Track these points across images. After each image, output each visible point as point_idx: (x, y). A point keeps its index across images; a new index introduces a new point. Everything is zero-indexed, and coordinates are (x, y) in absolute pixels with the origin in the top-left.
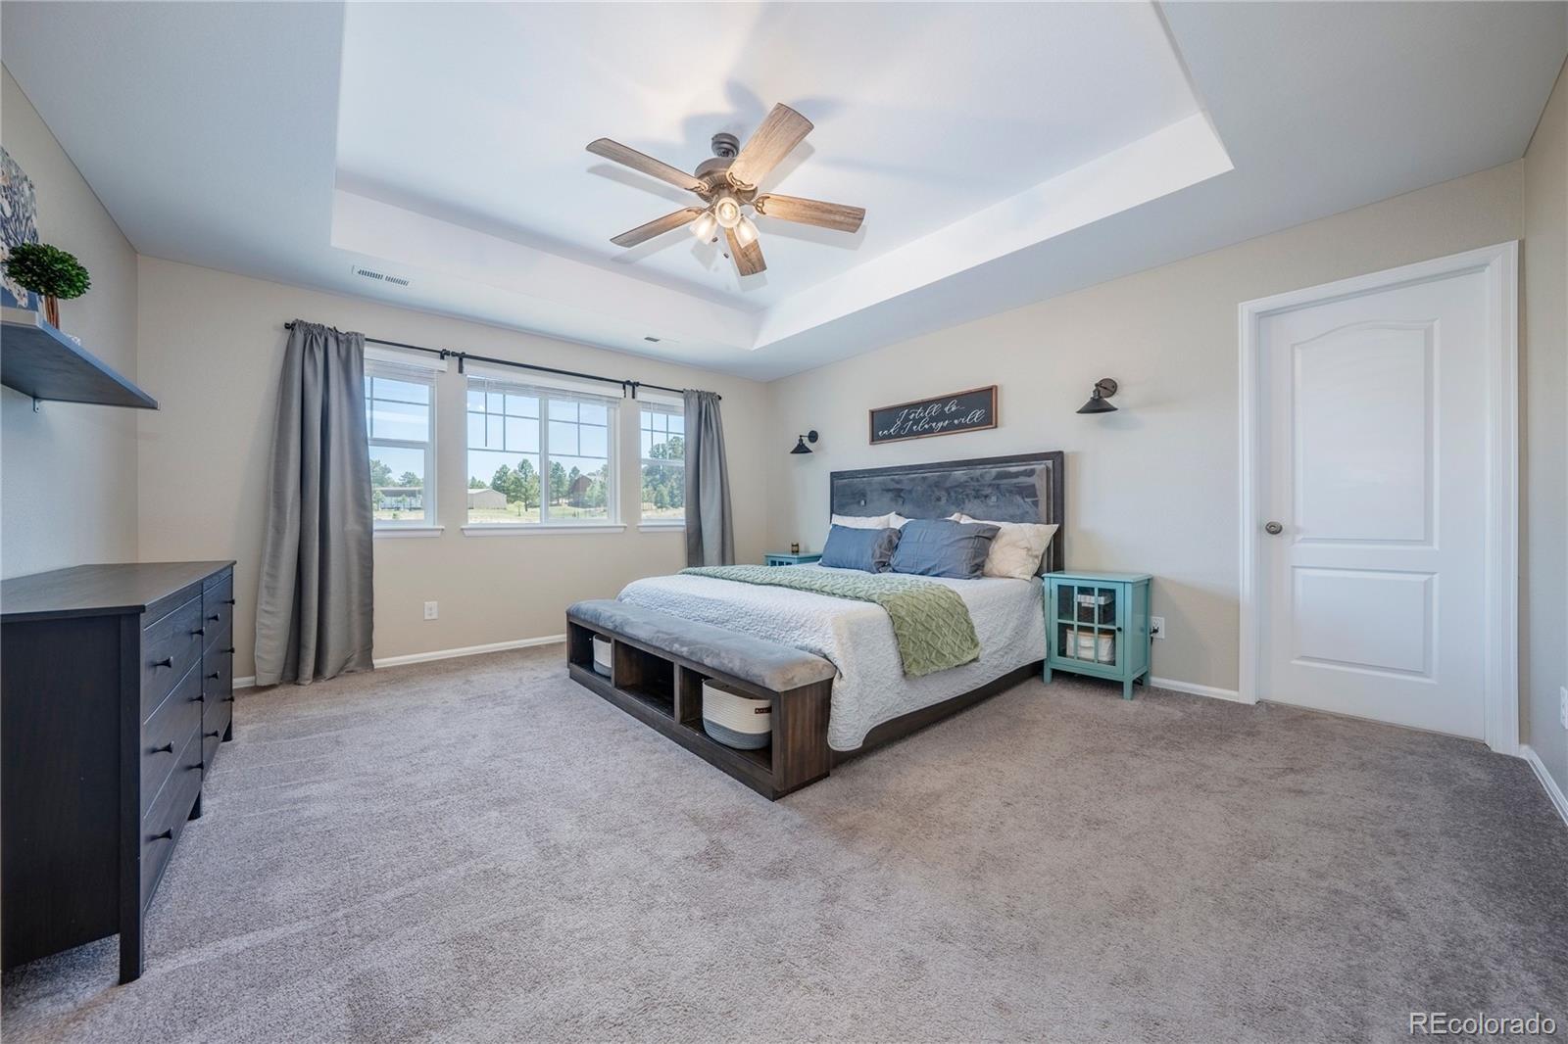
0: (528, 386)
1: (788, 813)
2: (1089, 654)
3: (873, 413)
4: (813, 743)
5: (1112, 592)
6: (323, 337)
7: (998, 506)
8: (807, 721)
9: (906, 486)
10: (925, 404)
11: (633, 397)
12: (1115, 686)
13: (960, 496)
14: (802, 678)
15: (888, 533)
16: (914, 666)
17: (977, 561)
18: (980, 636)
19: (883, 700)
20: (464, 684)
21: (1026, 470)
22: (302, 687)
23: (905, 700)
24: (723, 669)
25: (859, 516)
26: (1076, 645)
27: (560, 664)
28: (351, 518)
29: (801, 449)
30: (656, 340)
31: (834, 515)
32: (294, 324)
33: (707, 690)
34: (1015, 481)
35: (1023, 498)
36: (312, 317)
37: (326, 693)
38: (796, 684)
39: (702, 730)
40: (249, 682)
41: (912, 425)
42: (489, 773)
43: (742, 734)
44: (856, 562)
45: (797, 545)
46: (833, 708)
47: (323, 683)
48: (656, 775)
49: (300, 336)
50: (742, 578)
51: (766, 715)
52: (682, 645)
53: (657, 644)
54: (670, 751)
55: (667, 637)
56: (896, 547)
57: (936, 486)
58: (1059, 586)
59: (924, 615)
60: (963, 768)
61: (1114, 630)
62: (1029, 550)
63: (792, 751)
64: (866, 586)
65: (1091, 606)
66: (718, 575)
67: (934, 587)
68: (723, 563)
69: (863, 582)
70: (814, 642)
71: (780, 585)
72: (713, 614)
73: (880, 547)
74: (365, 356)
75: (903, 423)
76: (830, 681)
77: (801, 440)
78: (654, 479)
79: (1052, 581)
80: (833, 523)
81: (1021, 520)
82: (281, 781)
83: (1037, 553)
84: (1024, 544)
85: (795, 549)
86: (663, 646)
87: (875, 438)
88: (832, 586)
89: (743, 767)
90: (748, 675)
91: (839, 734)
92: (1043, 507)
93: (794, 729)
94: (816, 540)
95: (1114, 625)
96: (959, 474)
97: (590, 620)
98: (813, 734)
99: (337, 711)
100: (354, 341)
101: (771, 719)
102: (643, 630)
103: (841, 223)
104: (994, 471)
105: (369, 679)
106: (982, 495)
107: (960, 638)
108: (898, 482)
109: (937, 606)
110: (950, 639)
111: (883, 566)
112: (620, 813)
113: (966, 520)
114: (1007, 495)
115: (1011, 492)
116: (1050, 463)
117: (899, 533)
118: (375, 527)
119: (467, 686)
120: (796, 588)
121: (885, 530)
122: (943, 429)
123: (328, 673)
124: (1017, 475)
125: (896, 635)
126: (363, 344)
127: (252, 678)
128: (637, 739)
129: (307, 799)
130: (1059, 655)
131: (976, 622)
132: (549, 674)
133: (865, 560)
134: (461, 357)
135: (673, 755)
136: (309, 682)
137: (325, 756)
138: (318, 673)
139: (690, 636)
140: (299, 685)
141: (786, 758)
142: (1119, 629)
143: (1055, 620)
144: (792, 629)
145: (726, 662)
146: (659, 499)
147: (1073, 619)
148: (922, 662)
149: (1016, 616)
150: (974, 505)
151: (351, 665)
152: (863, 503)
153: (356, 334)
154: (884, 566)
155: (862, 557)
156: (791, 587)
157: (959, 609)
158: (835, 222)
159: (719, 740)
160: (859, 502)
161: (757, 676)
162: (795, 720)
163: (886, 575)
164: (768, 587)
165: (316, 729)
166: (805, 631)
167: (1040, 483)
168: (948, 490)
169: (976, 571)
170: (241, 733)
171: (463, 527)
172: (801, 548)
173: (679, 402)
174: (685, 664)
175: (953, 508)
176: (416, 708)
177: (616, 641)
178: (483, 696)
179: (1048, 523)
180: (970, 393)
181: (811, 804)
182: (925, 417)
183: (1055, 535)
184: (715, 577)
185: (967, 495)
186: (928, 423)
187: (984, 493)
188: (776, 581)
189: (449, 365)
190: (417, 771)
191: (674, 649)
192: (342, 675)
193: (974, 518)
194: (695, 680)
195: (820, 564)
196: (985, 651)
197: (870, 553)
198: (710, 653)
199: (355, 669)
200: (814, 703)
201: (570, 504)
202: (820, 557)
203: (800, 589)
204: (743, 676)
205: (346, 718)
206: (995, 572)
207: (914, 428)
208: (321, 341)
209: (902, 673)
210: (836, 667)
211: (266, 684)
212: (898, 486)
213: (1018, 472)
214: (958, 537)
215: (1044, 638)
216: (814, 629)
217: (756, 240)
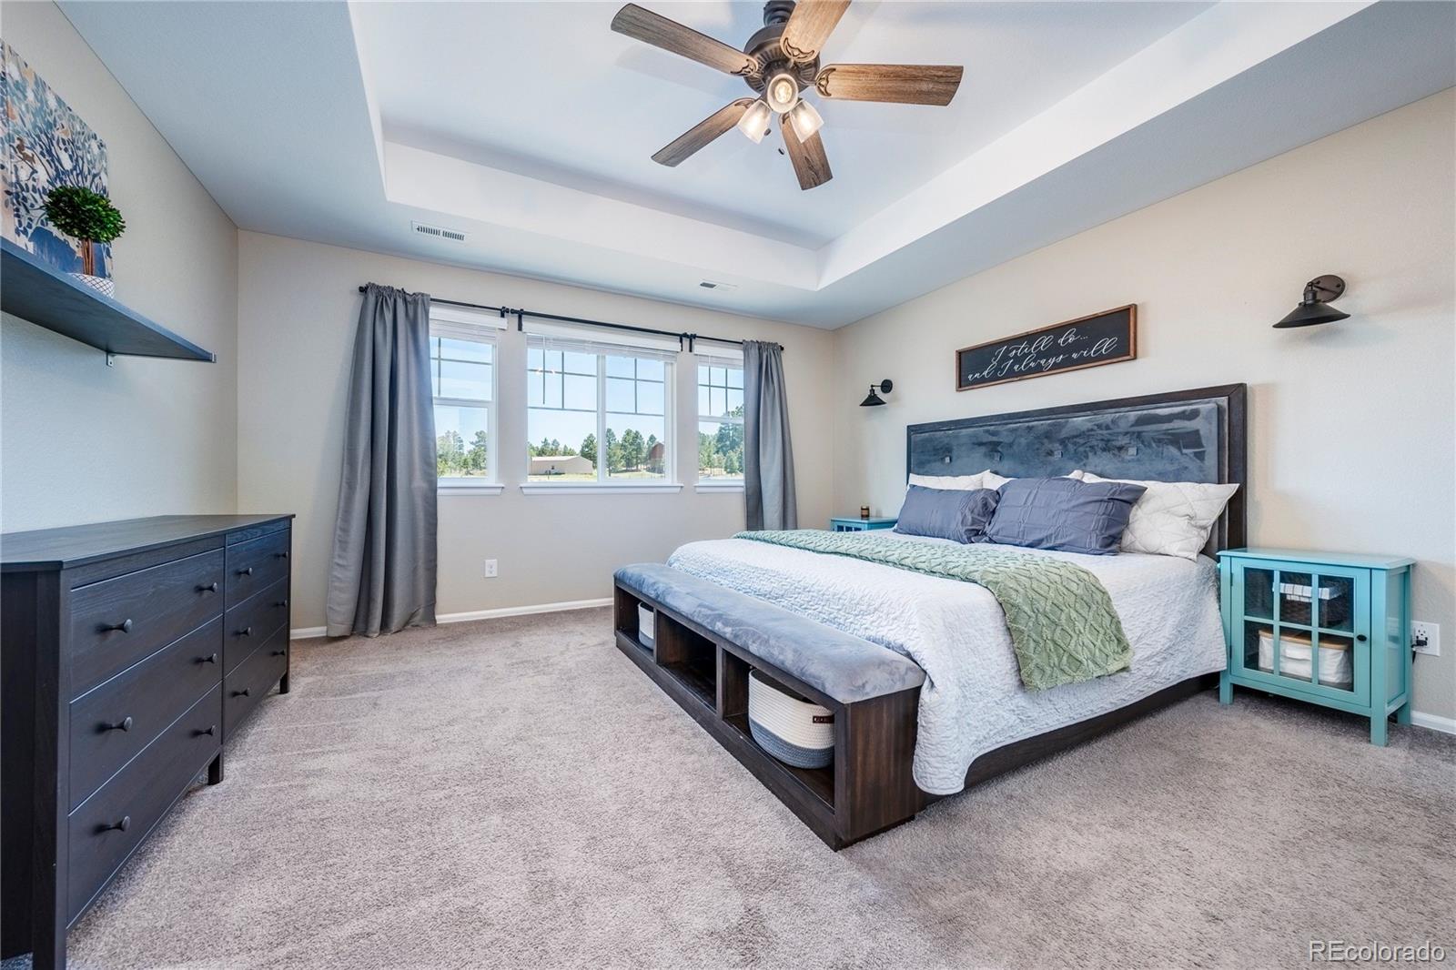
0: (584, 342)
1: (857, 876)
2: (1305, 670)
3: (960, 354)
4: (892, 774)
5: (1348, 583)
6: (392, 300)
7: (1138, 460)
8: (884, 746)
9: (1005, 438)
10: (1030, 337)
11: (691, 351)
12: (1356, 723)
13: (1081, 449)
14: (879, 685)
15: (982, 495)
16: (1037, 675)
17: (1113, 531)
18: (1130, 635)
19: (992, 719)
20: (513, 646)
21: (1184, 412)
22: (369, 639)
23: (1022, 721)
24: (772, 661)
25: (943, 476)
26: (1278, 655)
27: (605, 632)
28: (418, 474)
29: (872, 401)
30: (712, 286)
31: (911, 475)
32: (367, 288)
33: (754, 683)
34: (1165, 426)
35: (1180, 449)
36: (382, 281)
37: (387, 648)
38: (867, 694)
39: (748, 732)
40: (322, 632)
41: (1012, 365)
42: (507, 760)
43: (795, 747)
44: (941, 530)
45: (868, 509)
46: (920, 730)
47: (388, 637)
48: (688, 787)
49: (372, 299)
50: (801, 544)
51: (825, 727)
52: (726, 624)
53: (699, 621)
54: (709, 753)
55: (709, 612)
56: (994, 512)
57: (1046, 437)
58: (1247, 570)
59: (1049, 602)
60: (1118, 833)
61: (1352, 639)
62: (1191, 518)
63: (863, 785)
64: (962, 561)
65: (1307, 600)
66: (774, 540)
67: (1057, 565)
68: (784, 526)
69: (956, 554)
70: (895, 635)
71: (847, 555)
72: (766, 587)
73: (972, 512)
74: (431, 316)
75: (1000, 363)
76: (917, 690)
77: (872, 391)
78: (725, 446)
79: (1234, 564)
80: (910, 483)
81: (1177, 477)
82: (308, 746)
83: (1203, 523)
84: (1184, 510)
85: (865, 513)
86: (705, 624)
87: (963, 383)
88: (915, 558)
89: (796, 793)
90: (803, 674)
91: (930, 770)
92: (1211, 461)
93: (865, 755)
94: (890, 502)
95: (1352, 630)
96: (1080, 421)
97: (634, 586)
98: (892, 763)
99: (389, 669)
100: (420, 302)
101: (834, 732)
102: (684, 603)
103: (929, 93)
104: (1133, 415)
105: (427, 635)
106: (1116, 447)
107: (1101, 636)
108: (994, 434)
109: (1065, 591)
110: (1087, 638)
111: (975, 534)
112: (637, 840)
113: (1090, 479)
114: (1154, 445)
115: (1160, 441)
116: (1223, 401)
117: (997, 495)
118: (439, 485)
119: (514, 649)
120: (867, 559)
121: (978, 491)
122: (1056, 366)
123: (394, 627)
124: (1170, 418)
125: (1009, 629)
126: (428, 303)
127: (325, 628)
128: (673, 731)
129: (319, 773)
130: (1247, 665)
131: (1121, 614)
132: (596, 641)
133: (953, 526)
134: (521, 314)
135: (713, 759)
136: (376, 635)
137: (357, 720)
138: (385, 626)
139: (736, 614)
140: (368, 637)
141: (854, 794)
142: (1362, 638)
143: (1240, 617)
144: (863, 613)
145: (776, 652)
146: (728, 464)
147: (1270, 615)
148: (1048, 670)
149: (1177, 608)
150: (1105, 461)
151: (417, 620)
152: (947, 460)
153: (423, 295)
154: (977, 535)
155: (949, 525)
156: (861, 557)
157: (1098, 596)
158: (921, 92)
159: (767, 749)
160: (943, 459)
161: (814, 677)
162: (867, 743)
163: (981, 547)
164: (833, 556)
165: (362, 687)
166: (880, 617)
167: (1206, 427)
168: (1063, 442)
169: (1109, 545)
170: (297, 686)
171: (522, 485)
172: (873, 512)
173: (738, 354)
174: (728, 648)
175: (1072, 464)
176: (461, 671)
177: (658, 611)
178: (526, 661)
179: (1220, 482)
180: (1096, 318)
181: (890, 866)
182: (1030, 353)
183: (1231, 501)
184: (773, 543)
185: (1092, 447)
186: (1034, 361)
187: (1118, 444)
188: (841, 550)
189: (509, 323)
190: (435, 749)
191: (717, 628)
192: (407, 630)
193: (1101, 475)
194: (741, 669)
195: (895, 531)
196: (1136, 657)
197: (958, 519)
198: (757, 637)
199: (421, 623)
200: (893, 721)
201: (648, 470)
202: (895, 522)
203: (873, 560)
204: (796, 674)
205: (393, 677)
206: (1138, 545)
207: (1016, 368)
208: (391, 303)
209: (1017, 684)
210: (926, 672)
211: (337, 635)
212: (995, 439)
213: (1171, 415)
214: (1082, 500)
215: (1222, 640)
216: (892, 616)
217: (817, 132)
